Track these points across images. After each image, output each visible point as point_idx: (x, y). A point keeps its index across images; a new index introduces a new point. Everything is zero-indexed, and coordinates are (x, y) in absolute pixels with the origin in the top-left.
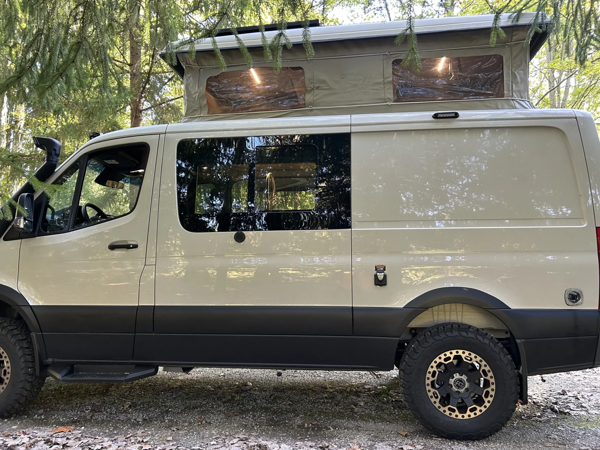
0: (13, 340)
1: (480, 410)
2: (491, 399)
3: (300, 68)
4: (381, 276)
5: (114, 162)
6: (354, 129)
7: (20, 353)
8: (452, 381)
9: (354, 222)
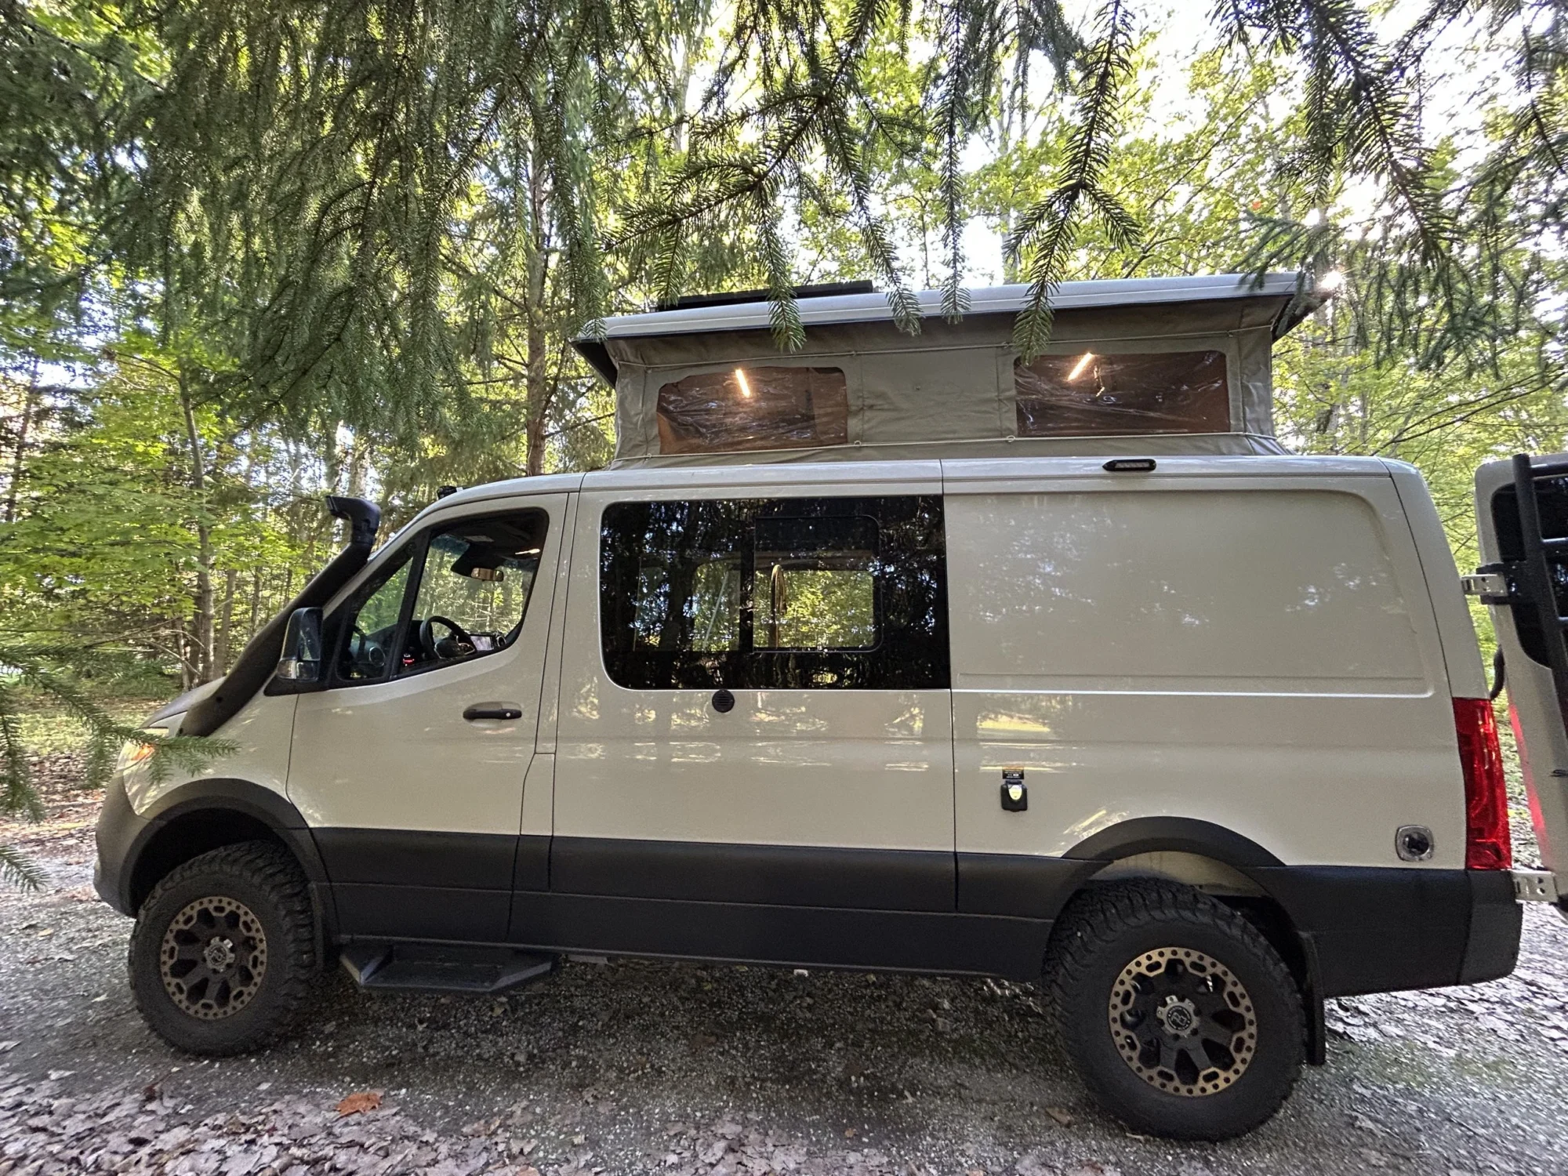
0: (274, 898)
1: (1225, 1079)
2: (1248, 1056)
3: (837, 370)
4: (1015, 793)
5: (483, 539)
6: (950, 488)
7: (287, 923)
8: (1162, 1012)
9: (955, 676)
